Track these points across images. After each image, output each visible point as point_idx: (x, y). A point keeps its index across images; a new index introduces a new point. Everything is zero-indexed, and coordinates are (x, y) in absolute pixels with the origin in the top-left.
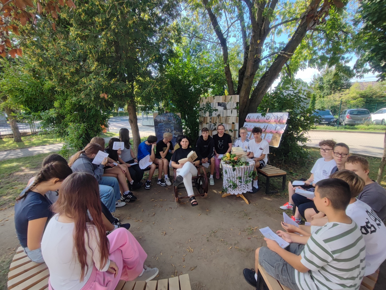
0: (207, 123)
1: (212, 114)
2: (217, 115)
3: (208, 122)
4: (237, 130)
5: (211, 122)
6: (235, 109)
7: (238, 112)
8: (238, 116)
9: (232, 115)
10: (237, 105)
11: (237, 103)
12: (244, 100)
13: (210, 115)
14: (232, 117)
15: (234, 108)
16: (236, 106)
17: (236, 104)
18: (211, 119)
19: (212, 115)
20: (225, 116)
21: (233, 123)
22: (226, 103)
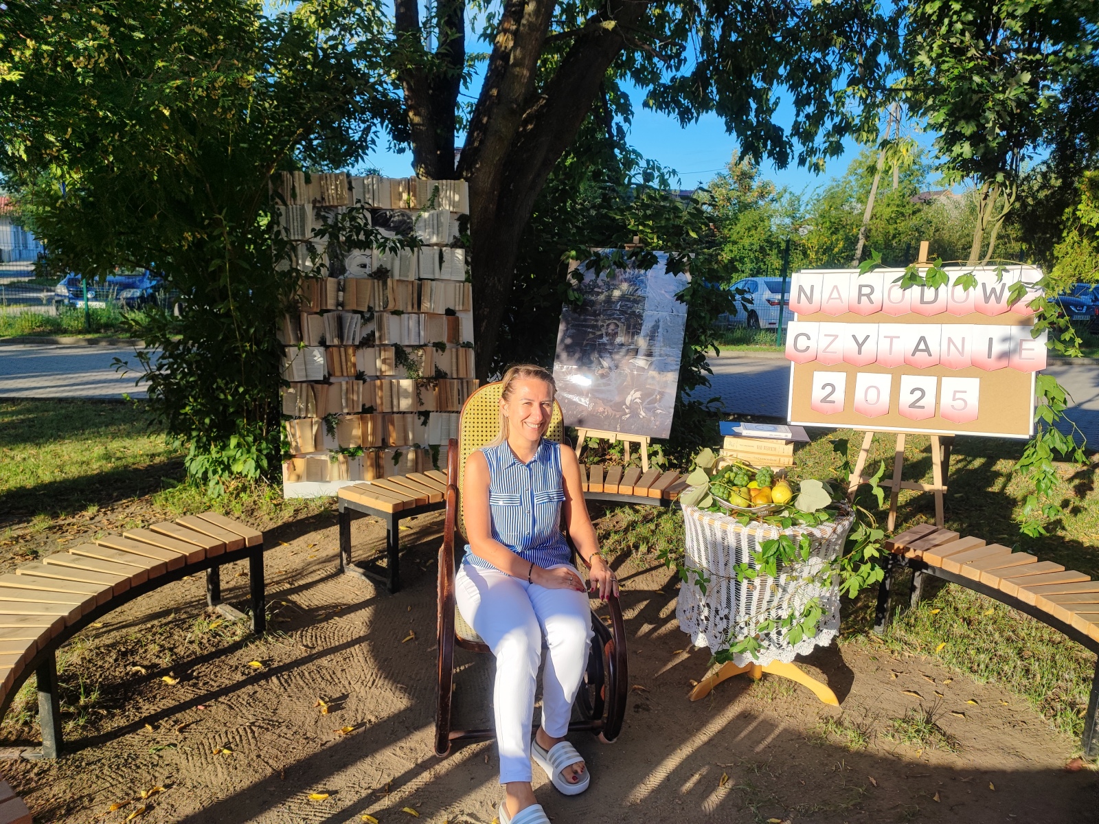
0: (322, 312)
1: (347, 262)
2: (368, 271)
3: (331, 304)
4: (467, 345)
5: (341, 304)
6: (455, 245)
7: (467, 262)
8: (467, 280)
9: (445, 273)
10: (462, 229)
13: (337, 269)
14: (442, 285)
15: (451, 240)
16: (457, 234)
17: (457, 224)
18: (343, 289)
19: (343, 270)
20: (412, 277)
21: (450, 312)
22: (414, 215)
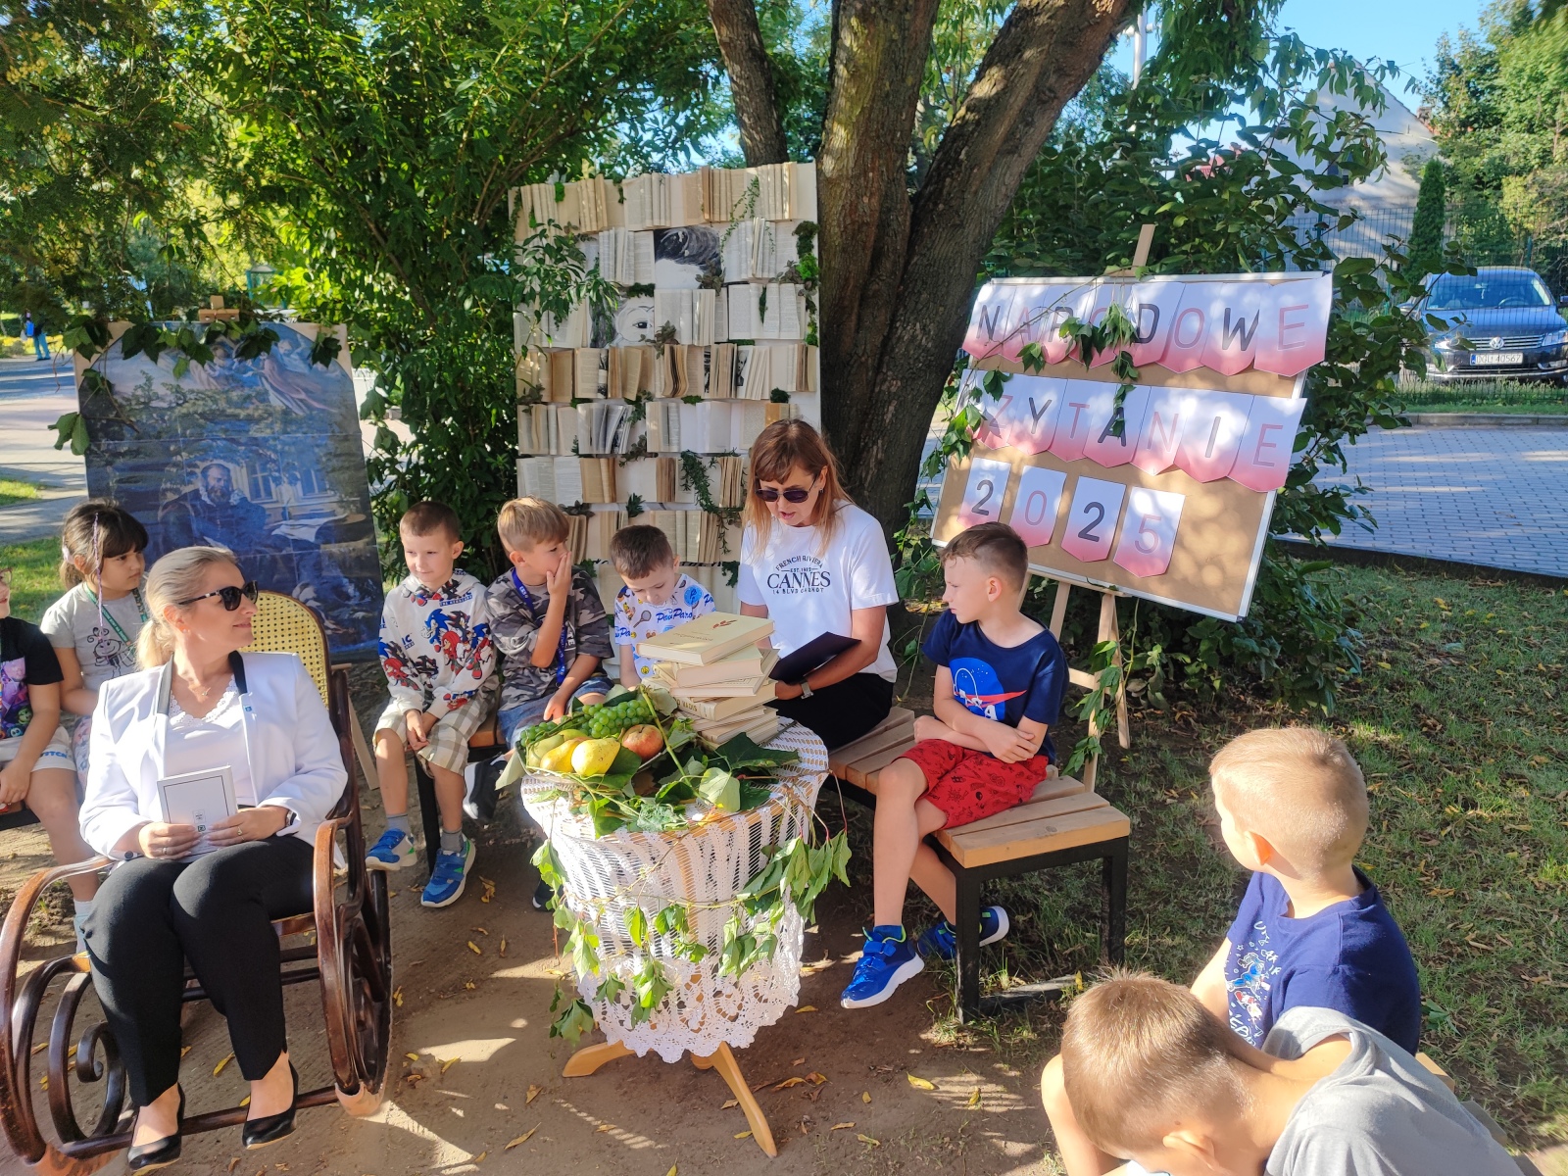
0: (576, 402)
1: (617, 322)
2: (648, 332)
3: (585, 390)
5: (604, 391)
7: (810, 306)
8: (812, 341)
9: (769, 329)
10: (804, 248)
11: (805, 232)
12: (853, 208)
13: (603, 334)
15: (784, 269)
17: (796, 237)
18: (605, 366)
19: (612, 334)
20: (709, 338)
21: (780, 397)
22: (720, 231)
